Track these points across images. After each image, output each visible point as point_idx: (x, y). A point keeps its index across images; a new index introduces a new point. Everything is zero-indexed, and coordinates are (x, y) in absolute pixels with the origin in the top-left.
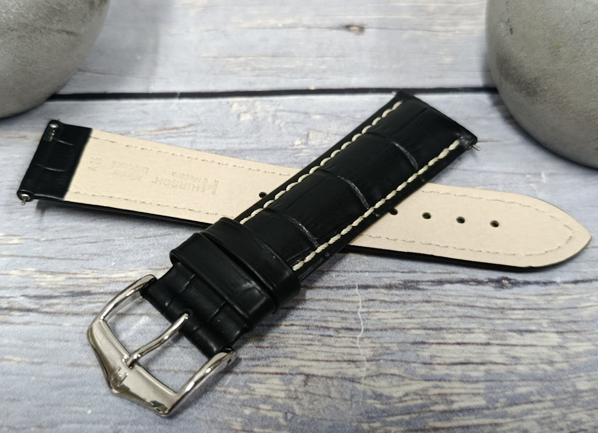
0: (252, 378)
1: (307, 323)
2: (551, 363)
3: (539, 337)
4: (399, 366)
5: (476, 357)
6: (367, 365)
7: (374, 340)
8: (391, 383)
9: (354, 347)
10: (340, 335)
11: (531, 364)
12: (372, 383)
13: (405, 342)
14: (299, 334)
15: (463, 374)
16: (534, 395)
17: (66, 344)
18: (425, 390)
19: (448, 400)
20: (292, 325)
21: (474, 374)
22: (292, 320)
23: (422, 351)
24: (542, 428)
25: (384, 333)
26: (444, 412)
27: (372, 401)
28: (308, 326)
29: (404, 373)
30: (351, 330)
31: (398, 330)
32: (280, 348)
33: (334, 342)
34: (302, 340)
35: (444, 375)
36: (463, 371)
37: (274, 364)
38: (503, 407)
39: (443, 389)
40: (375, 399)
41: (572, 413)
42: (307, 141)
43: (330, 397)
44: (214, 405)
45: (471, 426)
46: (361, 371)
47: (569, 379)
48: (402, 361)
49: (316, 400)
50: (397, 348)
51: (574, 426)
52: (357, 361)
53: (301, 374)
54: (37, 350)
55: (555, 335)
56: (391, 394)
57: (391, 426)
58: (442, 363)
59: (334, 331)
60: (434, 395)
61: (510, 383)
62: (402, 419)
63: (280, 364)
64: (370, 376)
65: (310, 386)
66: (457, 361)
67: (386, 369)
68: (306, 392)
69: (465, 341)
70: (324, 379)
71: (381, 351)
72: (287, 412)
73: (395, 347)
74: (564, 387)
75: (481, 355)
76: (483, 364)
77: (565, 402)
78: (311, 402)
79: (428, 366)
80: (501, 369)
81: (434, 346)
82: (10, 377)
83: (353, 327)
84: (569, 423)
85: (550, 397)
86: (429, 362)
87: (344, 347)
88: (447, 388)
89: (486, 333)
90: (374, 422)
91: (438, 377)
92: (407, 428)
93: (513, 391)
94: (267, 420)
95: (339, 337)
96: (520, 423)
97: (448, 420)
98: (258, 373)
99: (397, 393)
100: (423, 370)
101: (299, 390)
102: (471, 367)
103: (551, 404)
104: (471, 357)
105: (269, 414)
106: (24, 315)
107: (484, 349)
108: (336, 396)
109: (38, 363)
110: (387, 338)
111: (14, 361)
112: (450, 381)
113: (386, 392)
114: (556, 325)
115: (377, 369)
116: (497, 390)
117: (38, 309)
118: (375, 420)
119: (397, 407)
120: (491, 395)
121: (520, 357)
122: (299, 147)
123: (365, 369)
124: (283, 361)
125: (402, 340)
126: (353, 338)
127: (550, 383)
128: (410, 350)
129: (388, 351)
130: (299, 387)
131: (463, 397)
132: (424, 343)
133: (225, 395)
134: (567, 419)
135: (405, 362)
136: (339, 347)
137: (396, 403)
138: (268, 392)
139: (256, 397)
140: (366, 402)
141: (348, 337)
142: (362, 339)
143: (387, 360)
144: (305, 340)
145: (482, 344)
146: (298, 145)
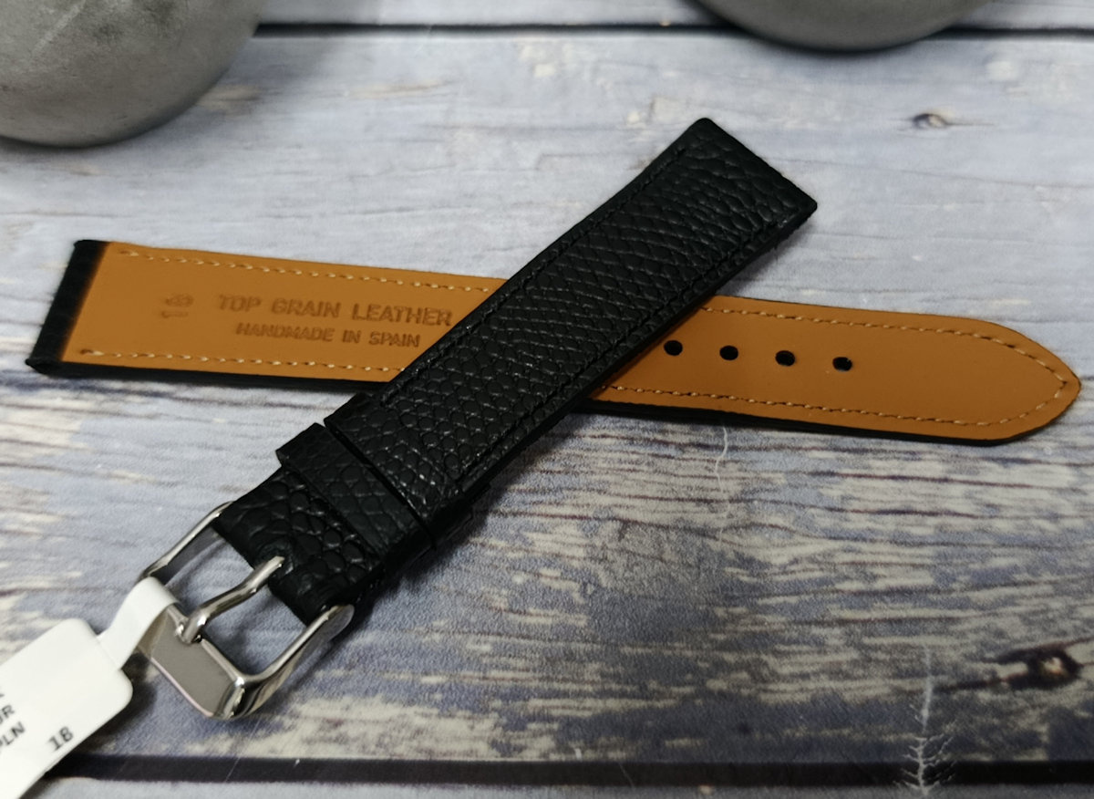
0: (531, 523)
1: (630, 433)
2: (1055, 517)
3: (1037, 472)
4: (786, 511)
5: (922, 502)
6: (730, 508)
7: (745, 466)
8: (769, 540)
9: (709, 478)
10: (685, 456)
11: (1018, 518)
12: (736, 539)
13: (800, 471)
14: (616, 452)
15: (896, 530)
16: (1020, 573)
17: (217, 453)
18: (829, 555)
19: (868, 573)
20: (604, 436)
21: (917, 531)
22: (604, 428)
23: (828, 488)
24: (1030, 630)
25: (763, 455)
26: (859, 594)
27: (735, 570)
28: (632, 439)
29: (793, 524)
30: (706, 447)
31: (789, 451)
32: (581, 475)
33: (674, 467)
34: (620, 461)
35: (863, 531)
36: (898, 524)
37: (568, 501)
38: (962, 591)
39: (860, 555)
40: (739, 567)
41: (1085, 605)
42: (650, 116)
43: (662, 560)
44: (463, 566)
45: (905, 619)
46: (718, 518)
47: (1084, 546)
48: (791, 504)
49: (637, 565)
50: (784, 481)
51: (1086, 628)
52: (712, 501)
53: (614, 519)
54: (168, 462)
55: (1065, 470)
56: (767, 560)
57: (765, 614)
58: (861, 509)
59: (676, 448)
60: (843, 564)
61: (979, 549)
62: (785, 602)
63: (580, 502)
64: (734, 528)
65: (628, 540)
66: (888, 507)
67: (763, 516)
68: (622, 551)
69: (904, 473)
70: (652, 528)
71: (756, 486)
72: (587, 580)
73: (780, 480)
74: (1074, 561)
75: (932, 499)
76: (932, 514)
77: (1074, 586)
78: (629, 568)
79: (837, 513)
80: (966, 525)
81: (850, 480)
82: (122, 506)
83: (710, 442)
84: (1078, 623)
85: (1047, 576)
86: (840, 507)
87: (692, 476)
88: (867, 552)
89: (943, 461)
90: (735, 606)
91: (852, 533)
92: (793, 619)
93: (983, 562)
94: (551, 594)
95: (684, 459)
96: (991, 619)
97: (866, 607)
98: (539, 515)
99: (778, 557)
100: (827, 521)
101: (609, 546)
102: (911, 518)
103: (1048, 589)
104: (912, 501)
105: (556, 585)
106: (148, 403)
107: (938, 489)
108: (673, 559)
109: (169, 483)
110: (768, 463)
111: (129, 479)
112: (873, 541)
113: (761, 555)
114: (1068, 451)
115: (747, 517)
116: (955, 561)
117: (173, 393)
118: (738, 601)
119: (777, 583)
120: (943, 568)
121: (1000, 506)
122: (635, 126)
123: (725, 515)
124: (584, 497)
125: (793, 468)
126: (708, 461)
127: (1050, 551)
128: (806, 485)
129: (769, 486)
130: (610, 541)
131: (894, 570)
132: (832, 474)
133: (483, 551)
134: (1074, 615)
135: (796, 504)
136: (683, 476)
137: (775, 574)
138: (556, 548)
139: (535, 554)
140: (724, 572)
141: (700, 460)
142: (724, 463)
143: (765, 501)
144: (625, 462)
145: (933, 480)
146: (633, 123)
